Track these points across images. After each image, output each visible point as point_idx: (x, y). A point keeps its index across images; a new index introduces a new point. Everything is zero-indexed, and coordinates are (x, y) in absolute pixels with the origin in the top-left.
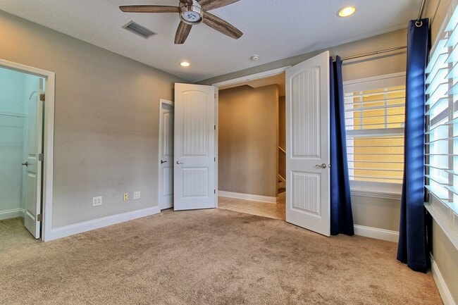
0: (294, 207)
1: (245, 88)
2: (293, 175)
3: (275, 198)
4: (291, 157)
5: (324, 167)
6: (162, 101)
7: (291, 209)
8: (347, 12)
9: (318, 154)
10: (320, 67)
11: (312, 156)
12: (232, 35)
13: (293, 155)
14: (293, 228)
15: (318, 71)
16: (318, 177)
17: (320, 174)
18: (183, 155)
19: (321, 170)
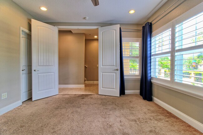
0: (103, 88)
1: (69, 32)
2: (102, 74)
3: (84, 85)
4: (101, 66)
5: (117, 70)
6: (22, 28)
7: (102, 88)
8: (132, 12)
9: (115, 65)
10: (116, 30)
11: (112, 66)
12: (94, 3)
13: (102, 65)
14: (104, 97)
15: (115, 31)
16: (115, 74)
17: (116, 73)
18: (39, 66)
19: (116, 71)
